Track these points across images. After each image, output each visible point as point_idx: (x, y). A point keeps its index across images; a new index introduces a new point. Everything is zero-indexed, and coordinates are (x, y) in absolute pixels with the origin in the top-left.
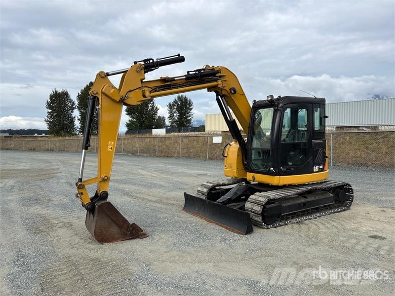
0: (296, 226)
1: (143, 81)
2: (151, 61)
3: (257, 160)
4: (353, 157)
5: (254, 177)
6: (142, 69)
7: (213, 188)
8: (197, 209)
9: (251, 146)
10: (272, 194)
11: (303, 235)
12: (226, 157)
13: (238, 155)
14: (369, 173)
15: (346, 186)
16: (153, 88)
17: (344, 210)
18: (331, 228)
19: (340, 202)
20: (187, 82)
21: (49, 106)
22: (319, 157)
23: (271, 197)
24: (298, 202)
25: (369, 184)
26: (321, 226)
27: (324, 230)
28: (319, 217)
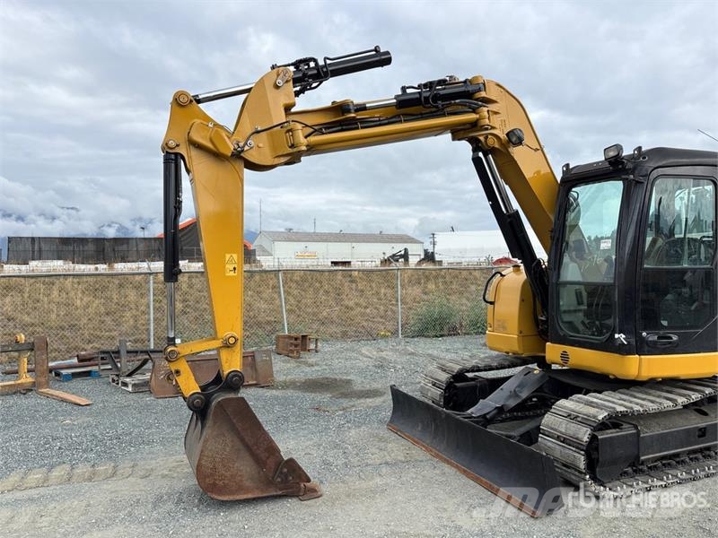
1: (293, 110)
2: (312, 64)
3: (575, 311)
5: (565, 356)
6: (287, 81)
7: (459, 376)
8: (419, 428)
12: (492, 303)
13: (522, 300)
16: (316, 128)
20: (399, 116)
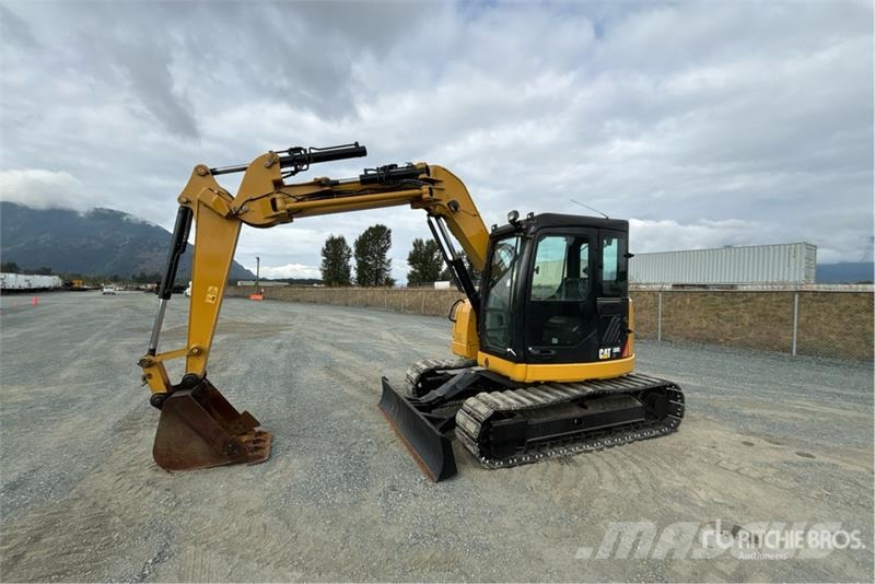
0: (555, 466)
2: (302, 152)
3: (498, 330)
4: (695, 328)
5: (487, 361)
6: (275, 163)
9: (485, 305)
10: (505, 400)
11: (557, 499)
12: (455, 321)
13: (471, 320)
14: (720, 355)
15: (670, 386)
17: (665, 434)
18: (627, 482)
19: (657, 418)
21: (325, 253)
22: (612, 330)
23: (502, 406)
24: (566, 415)
25: (720, 376)
26: (607, 475)
27: (610, 487)
28: (609, 447)
